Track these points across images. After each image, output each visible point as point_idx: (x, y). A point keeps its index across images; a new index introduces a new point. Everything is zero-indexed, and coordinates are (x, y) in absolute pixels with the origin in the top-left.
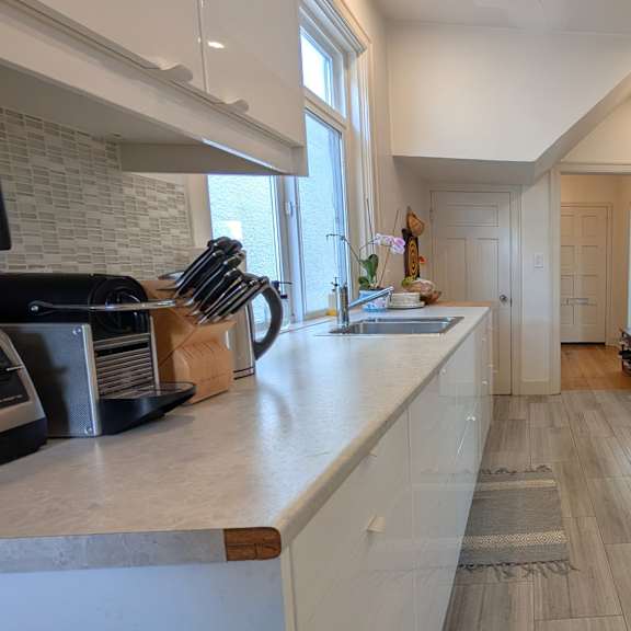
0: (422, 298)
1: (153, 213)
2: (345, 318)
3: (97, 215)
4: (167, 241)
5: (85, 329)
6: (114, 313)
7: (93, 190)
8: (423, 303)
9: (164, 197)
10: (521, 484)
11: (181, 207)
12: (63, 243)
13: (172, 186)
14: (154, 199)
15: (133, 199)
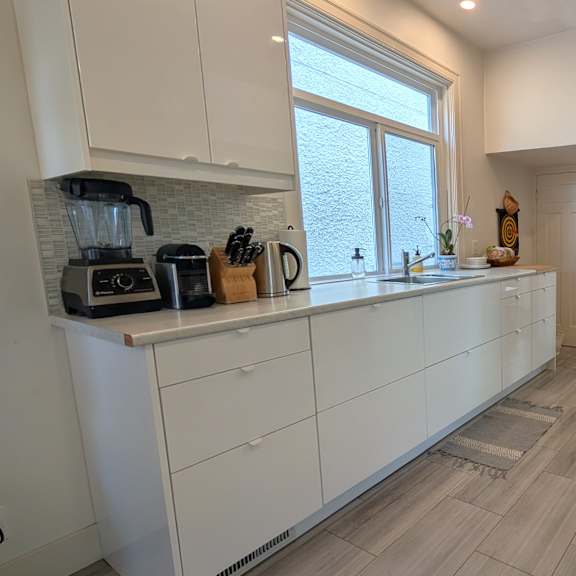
0: (488, 261)
1: (263, 214)
2: (407, 273)
3: (232, 217)
4: (271, 227)
5: (174, 266)
6: (182, 260)
7: (229, 206)
8: (489, 265)
9: (270, 205)
10: (529, 415)
11: (280, 209)
12: (214, 231)
13: (274, 199)
14: (263, 206)
15: (251, 208)
